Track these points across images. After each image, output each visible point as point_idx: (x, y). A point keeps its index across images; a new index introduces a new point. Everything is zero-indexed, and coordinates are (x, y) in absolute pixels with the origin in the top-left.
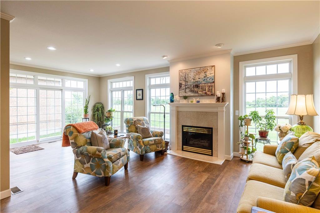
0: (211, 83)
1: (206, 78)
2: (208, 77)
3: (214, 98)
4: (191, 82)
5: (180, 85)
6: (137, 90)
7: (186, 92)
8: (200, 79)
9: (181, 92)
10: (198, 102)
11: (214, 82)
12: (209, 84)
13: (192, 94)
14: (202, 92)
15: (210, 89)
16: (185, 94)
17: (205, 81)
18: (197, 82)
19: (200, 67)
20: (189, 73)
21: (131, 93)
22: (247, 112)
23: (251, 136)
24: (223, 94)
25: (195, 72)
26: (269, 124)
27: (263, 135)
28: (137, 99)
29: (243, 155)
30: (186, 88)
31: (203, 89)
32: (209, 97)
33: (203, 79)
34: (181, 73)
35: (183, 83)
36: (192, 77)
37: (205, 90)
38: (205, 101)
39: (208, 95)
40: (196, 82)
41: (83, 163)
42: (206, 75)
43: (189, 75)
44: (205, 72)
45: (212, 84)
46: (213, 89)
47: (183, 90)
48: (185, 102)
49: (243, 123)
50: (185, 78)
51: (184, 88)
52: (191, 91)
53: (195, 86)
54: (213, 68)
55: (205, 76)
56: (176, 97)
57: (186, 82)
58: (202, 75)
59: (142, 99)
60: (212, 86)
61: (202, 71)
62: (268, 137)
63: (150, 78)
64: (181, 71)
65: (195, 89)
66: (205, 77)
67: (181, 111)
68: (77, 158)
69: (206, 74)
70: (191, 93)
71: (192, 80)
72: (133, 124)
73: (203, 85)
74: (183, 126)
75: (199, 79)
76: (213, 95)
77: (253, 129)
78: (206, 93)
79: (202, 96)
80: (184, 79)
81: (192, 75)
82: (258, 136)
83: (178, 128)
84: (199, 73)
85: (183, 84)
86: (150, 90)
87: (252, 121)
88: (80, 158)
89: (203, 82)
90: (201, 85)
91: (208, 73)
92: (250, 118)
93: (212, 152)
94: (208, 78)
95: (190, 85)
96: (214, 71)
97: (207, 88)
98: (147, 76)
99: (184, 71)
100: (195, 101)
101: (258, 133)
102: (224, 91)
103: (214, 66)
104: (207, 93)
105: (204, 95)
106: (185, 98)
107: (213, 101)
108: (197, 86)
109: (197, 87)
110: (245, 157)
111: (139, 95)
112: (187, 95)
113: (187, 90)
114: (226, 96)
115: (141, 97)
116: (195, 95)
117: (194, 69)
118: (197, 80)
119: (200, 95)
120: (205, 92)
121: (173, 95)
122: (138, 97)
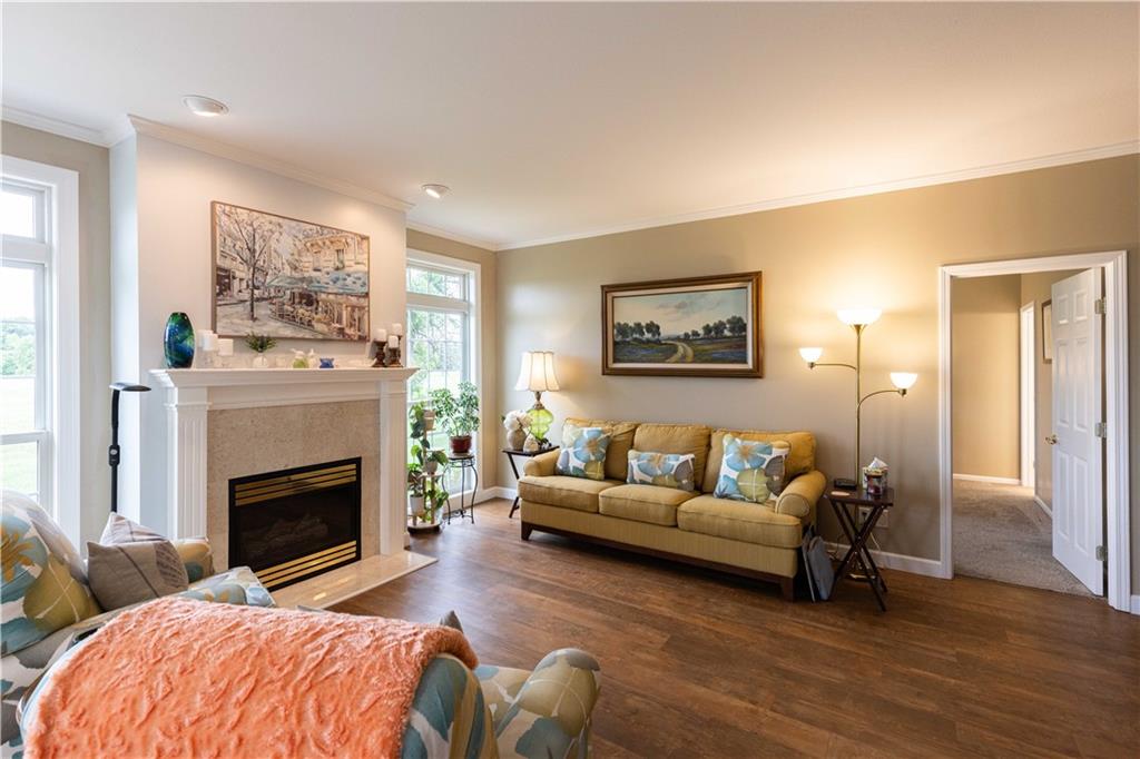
0: (359, 296)
1: (341, 274)
2: (347, 270)
3: (363, 353)
4: (280, 275)
5: (222, 281)
7: (254, 319)
8: (318, 273)
9: (225, 316)
10: (327, 364)
11: (367, 295)
12: (354, 300)
13: (288, 332)
14: (328, 324)
15: (356, 318)
16: (247, 329)
17: (340, 283)
18: (310, 280)
19: (321, 226)
20: (273, 233)
25: (301, 237)
30: (258, 300)
31: (332, 316)
32: (352, 344)
33: (335, 275)
34: (224, 218)
35: (242, 272)
36: (286, 256)
37: (339, 321)
38: (344, 361)
39: (350, 339)
40: (303, 280)
42: (342, 262)
43: (273, 244)
44: (338, 251)
45: (362, 300)
46: (366, 314)
47: (240, 308)
50: (253, 252)
51: (246, 295)
52: (282, 316)
53: (302, 296)
54: (364, 243)
55: (337, 263)
56: (203, 338)
57: (255, 269)
58: (328, 260)
60: (361, 308)
61: (328, 243)
65: (302, 311)
66: (337, 269)
67: (222, 411)
69: (341, 256)
70: (279, 324)
71: (287, 267)
73: (331, 297)
74: (233, 483)
75: (316, 270)
76: (363, 339)
78: (341, 330)
79: (326, 340)
80: (246, 255)
81: (284, 245)
84: (315, 247)
85: (238, 274)
89: (332, 288)
90: (323, 296)
91: (348, 258)
93: (359, 546)
94: (349, 275)
95: (278, 289)
96: (366, 256)
97: (344, 313)
99: (243, 215)
100: (311, 358)
103: (367, 238)
104: (347, 331)
105: (335, 336)
106: (260, 344)
108: (309, 299)
109: (309, 303)
112: (262, 331)
113: (263, 310)
116: (300, 335)
117: (294, 224)
118: (306, 275)
119: (320, 337)
120: (338, 326)
121: (182, 323)
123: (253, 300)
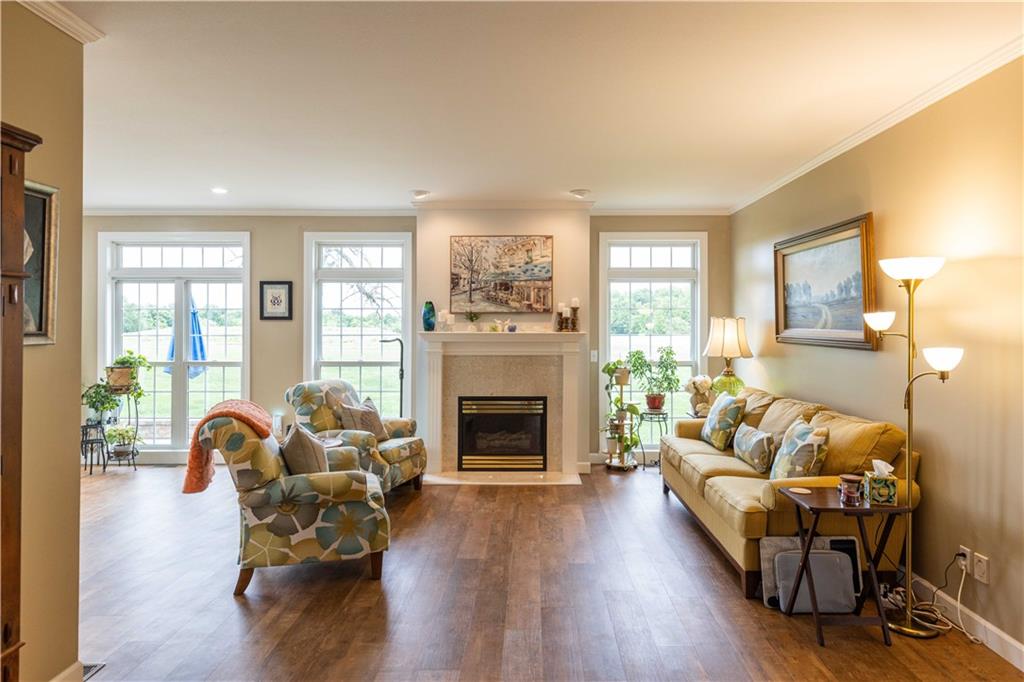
0: (543, 280)
1: (530, 266)
2: (535, 263)
3: (549, 321)
4: (488, 272)
5: (455, 280)
6: (262, 284)
7: (471, 302)
8: (513, 269)
9: (457, 301)
10: (512, 329)
11: (551, 279)
12: (540, 283)
13: (492, 308)
14: (520, 302)
15: (542, 295)
16: (468, 308)
17: (528, 273)
18: (507, 274)
19: (515, 236)
20: (483, 247)
21: (235, 297)
22: (618, 350)
23: (632, 409)
24: (575, 310)
25: (501, 246)
26: (667, 378)
27: (655, 403)
28: (262, 317)
29: (611, 458)
30: (474, 290)
31: (523, 296)
32: (537, 316)
33: (524, 268)
34: (456, 244)
35: (465, 274)
36: (491, 260)
37: (528, 299)
38: (529, 327)
39: (537, 312)
40: (502, 274)
41: (282, 531)
42: (531, 258)
43: (484, 254)
44: (527, 251)
45: (546, 283)
46: (550, 294)
47: (463, 296)
48: (470, 328)
49: (614, 382)
50: (471, 261)
51: (467, 288)
52: (489, 299)
53: (501, 284)
54: (550, 241)
55: (527, 260)
56: (443, 315)
57: (473, 271)
58: (520, 258)
59: (290, 317)
60: (545, 289)
61: (520, 246)
62: (664, 408)
63: (319, 245)
64: (455, 240)
65: (501, 294)
66: (527, 263)
67: (455, 356)
68: (254, 521)
69: (530, 254)
70: (487, 304)
71: (492, 267)
72: (325, 402)
73: (522, 283)
74: (461, 399)
75: (512, 266)
76: (547, 311)
77: (636, 394)
78: (530, 306)
79: (519, 313)
80: (468, 264)
81: (490, 254)
82: (643, 407)
83: (444, 405)
84: (511, 251)
85: (463, 276)
86: (319, 284)
87: (632, 375)
88: (269, 520)
89: (523, 277)
90: (517, 283)
91: (536, 254)
92: (629, 367)
93: (545, 460)
94: (536, 266)
95: (486, 282)
96: (550, 250)
97: (532, 293)
98: (310, 238)
99: (466, 240)
100: (502, 325)
101: (644, 402)
102: (576, 302)
103: (551, 237)
104: (534, 306)
105: (525, 310)
106: (472, 317)
107: (545, 327)
108: (506, 286)
109: (507, 289)
110: (616, 462)
111: (276, 301)
112: (475, 309)
113: (477, 296)
114: (579, 313)
115: (282, 310)
116: (500, 310)
117: (496, 239)
118: (504, 270)
119: (514, 311)
120: (527, 303)
121: (431, 309)
122: (270, 310)
123: (471, 290)
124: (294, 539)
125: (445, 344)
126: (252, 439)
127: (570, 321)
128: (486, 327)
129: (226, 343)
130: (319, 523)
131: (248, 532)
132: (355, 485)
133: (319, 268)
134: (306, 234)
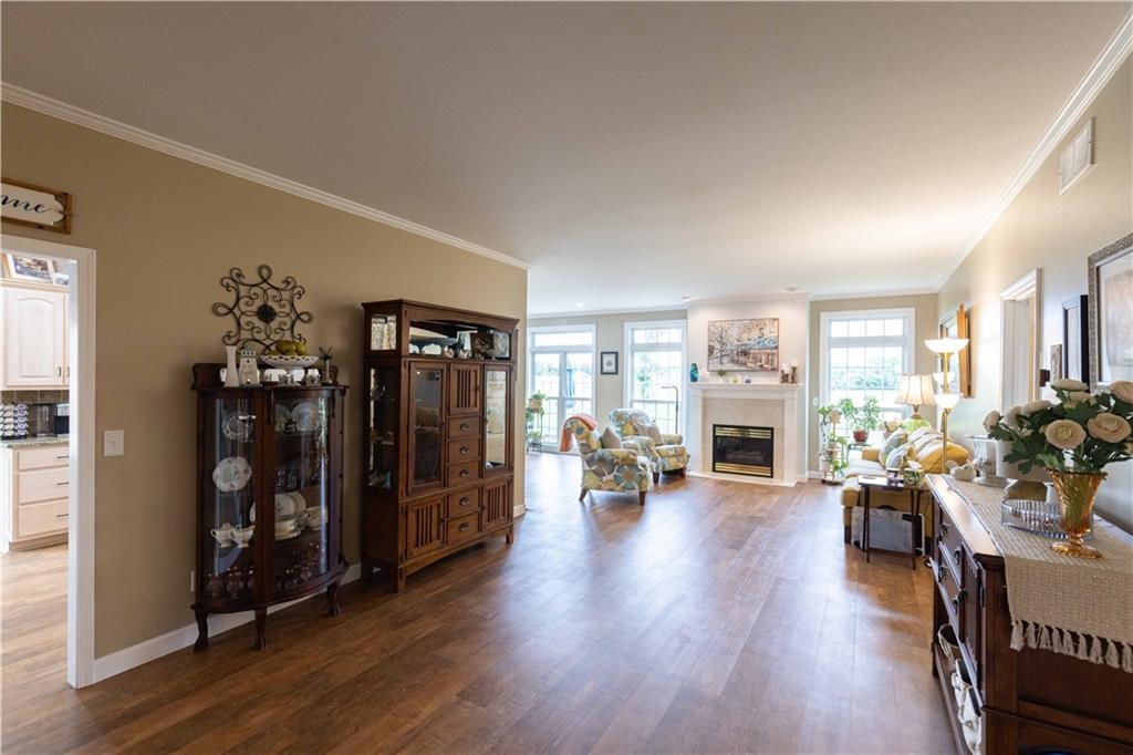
0: (772, 349)
1: (762, 340)
2: (765, 337)
3: (777, 376)
4: (733, 344)
5: (711, 350)
6: (602, 353)
7: (722, 363)
8: (750, 341)
9: (712, 363)
10: (748, 382)
11: (777, 348)
12: (769, 351)
13: (736, 368)
14: (754, 363)
15: (770, 359)
16: (719, 367)
17: (761, 344)
18: (746, 345)
19: (752, 320)
20: (729, 328)
21: (589, 360)
22: (833, 399)
23: (841, 440)
24: (794, 369)
25: (742, 327)
26: (870, 420)
27: (860, 437)
28: (602, 373)
29: (826, 475)
30: (724, 356)
31: (757, 359)
32: (767, 373)
33: (757, 341)
34: (712, 327)
35: (718, 346)
36: (735, 336)
37: (760, 361)
38: (761, 380)
39: (767, 370)
40: (743, 345)
41: (599, 474)
42: (762, 334)
43: (730, 333)
44: (760, 329)
45: (774, 351)
46: (776, 358)
47: (716, 360)
48: (721, 380)
49: (827, 420)
50: (722, 337)
51: (719, 355)
52: (733, 361)
53: (742, 352)
54: (776, 323)
55: (760, 335)
56: (702, 372)
57: (723, 344)
58: (755, 334)
59: (616, 373)
60: (773, 354)
61: (755, 326)
62: (867, 441)
63: (633, 329)
64: (712, 324)
65: (742, 358)
66: (760, 337)
67: (711, 398)
68: (587, 468)
69: (762, 331)
70: (732, 365)
71: (735, 341)
72: (630, 421)
73: (756, 351)
74: (715, 426)
76: (774, 370)
77: (844, 429)
78: (762, 366)
79: (754, 371)
80: (719, 339)
81: (734, 333)
82: (851, 440)
83: (704, 429)
84: (749, 330)
85: (716, 347)
86: (633, 354)
87: (843, 416)
88: (594, 468)
89: (757, 347)
90: (752, 351)
91: (766, 332)
92: (840, 410)
93: (772, 470)
94: (766, 339)
95: (732, 350)
96: (777, 328)
97: (763, 357)
98: (627, 325)
99: (718, 324)
100: (741, 379)
101: (852, 435)
102: (795, 363)
103: (777, 319)
104: (765, 366)
105: (758, 369)
106: (722, 373)
107: (775, 380)
108: (745, 353)
109: (745, 355)
110: (829, 478)
111: (609, 364)
112: (724, 368)
113: (725, 360)
114: (798, 371)
115: (612, 369)
116: (741, 369)
117: (738, 322)
118: (744, 343)
119: (751, 369)
120: (760, 364)
121: (695, 368)
122: (606, 369)
123: (722, 356)
124: (604, 479)
125: (704, 391)
126: (586, 430)
127: (790, 377)
128: (731, 380)
129: (584, 385)
130: (615, 473)
131: (585, 472)
132: (631, 456)
133: (633, 343)
134: (626, 324)
